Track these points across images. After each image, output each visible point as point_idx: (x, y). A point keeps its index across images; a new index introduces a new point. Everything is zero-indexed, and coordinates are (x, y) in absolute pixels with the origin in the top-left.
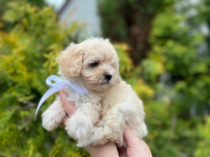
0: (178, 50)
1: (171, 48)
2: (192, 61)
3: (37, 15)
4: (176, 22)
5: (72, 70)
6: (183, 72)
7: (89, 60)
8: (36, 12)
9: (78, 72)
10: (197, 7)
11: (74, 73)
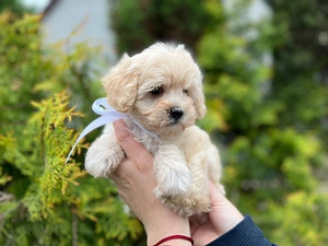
0: (237, 90)
1: (226, 88)
2: (256, 107)
3: (12, 28)
4: (232, 47)
5: (121, 100)
6: (243, 124)
7: (146, 87)
8: (11, 22)
9: (130, 104)
10: (259, 27)
11: (124, 105)
